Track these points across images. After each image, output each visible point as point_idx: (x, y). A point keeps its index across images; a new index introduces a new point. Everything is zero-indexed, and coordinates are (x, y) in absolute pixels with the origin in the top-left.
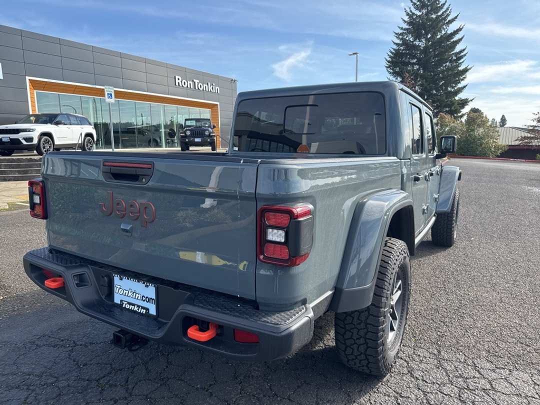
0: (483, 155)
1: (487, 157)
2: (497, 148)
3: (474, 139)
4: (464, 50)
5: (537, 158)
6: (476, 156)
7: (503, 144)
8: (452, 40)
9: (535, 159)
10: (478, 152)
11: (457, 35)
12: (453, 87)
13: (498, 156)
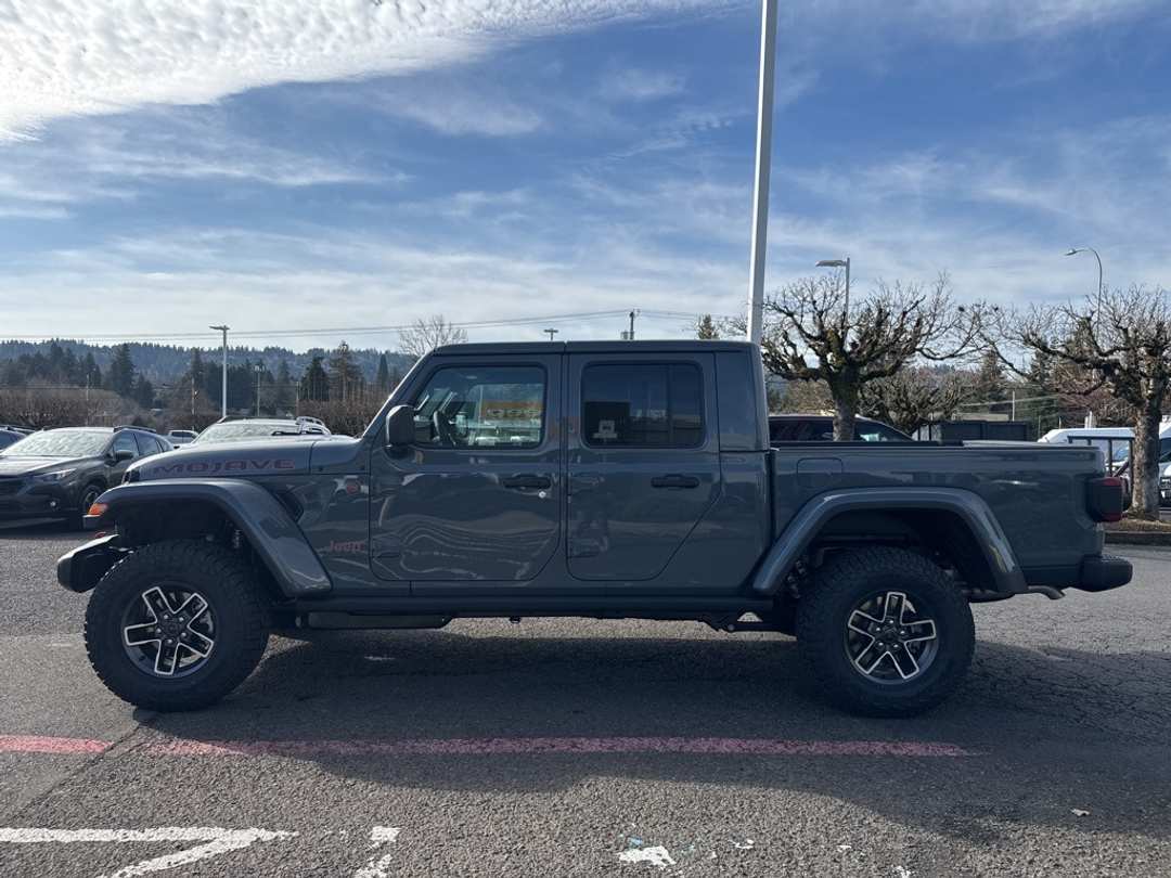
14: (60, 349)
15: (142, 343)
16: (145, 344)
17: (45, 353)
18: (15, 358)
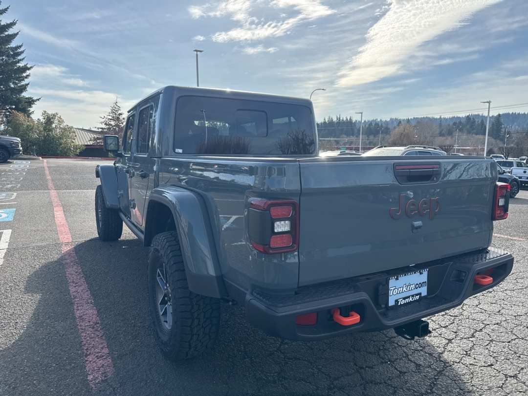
0: (64, 154)
1: (68, 156)
2: (76, 147)
3: (53, 139)
4: (20, 47)
5: (110, 156)
6: (56, 155)
7: (80, 144)
8: (6, 33)
9: (108, 157)
10: (59, 152)
11: (11, 29)
12: (16, 84)
13: (77, 155)
14: (470, 119)
15: (511, 113)
16: (513, 113)
17: (463, 121)
18: (451, 124)
